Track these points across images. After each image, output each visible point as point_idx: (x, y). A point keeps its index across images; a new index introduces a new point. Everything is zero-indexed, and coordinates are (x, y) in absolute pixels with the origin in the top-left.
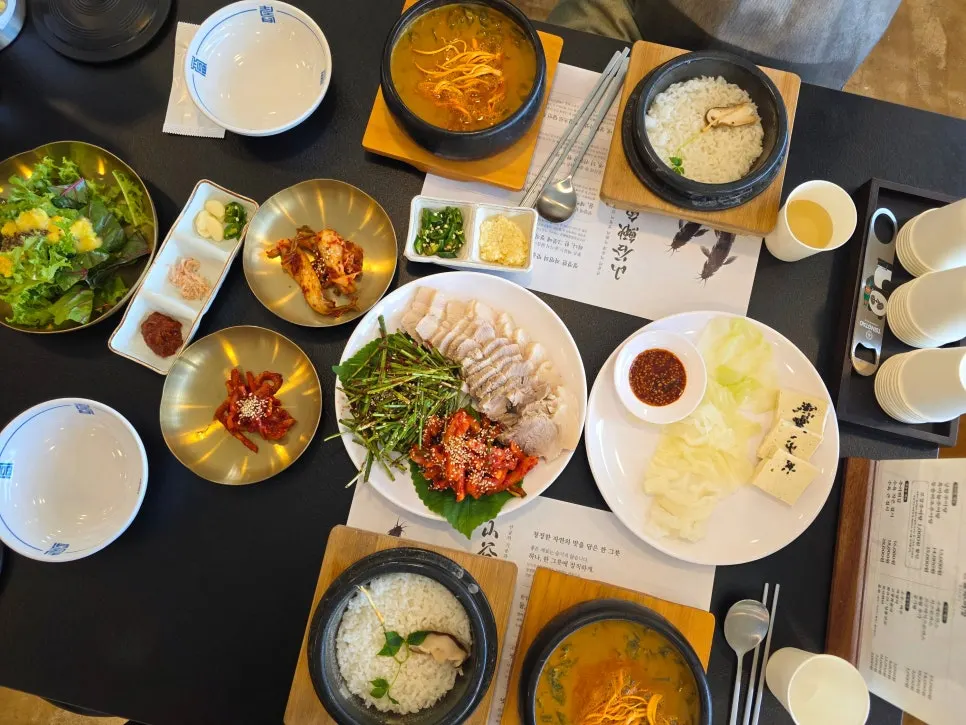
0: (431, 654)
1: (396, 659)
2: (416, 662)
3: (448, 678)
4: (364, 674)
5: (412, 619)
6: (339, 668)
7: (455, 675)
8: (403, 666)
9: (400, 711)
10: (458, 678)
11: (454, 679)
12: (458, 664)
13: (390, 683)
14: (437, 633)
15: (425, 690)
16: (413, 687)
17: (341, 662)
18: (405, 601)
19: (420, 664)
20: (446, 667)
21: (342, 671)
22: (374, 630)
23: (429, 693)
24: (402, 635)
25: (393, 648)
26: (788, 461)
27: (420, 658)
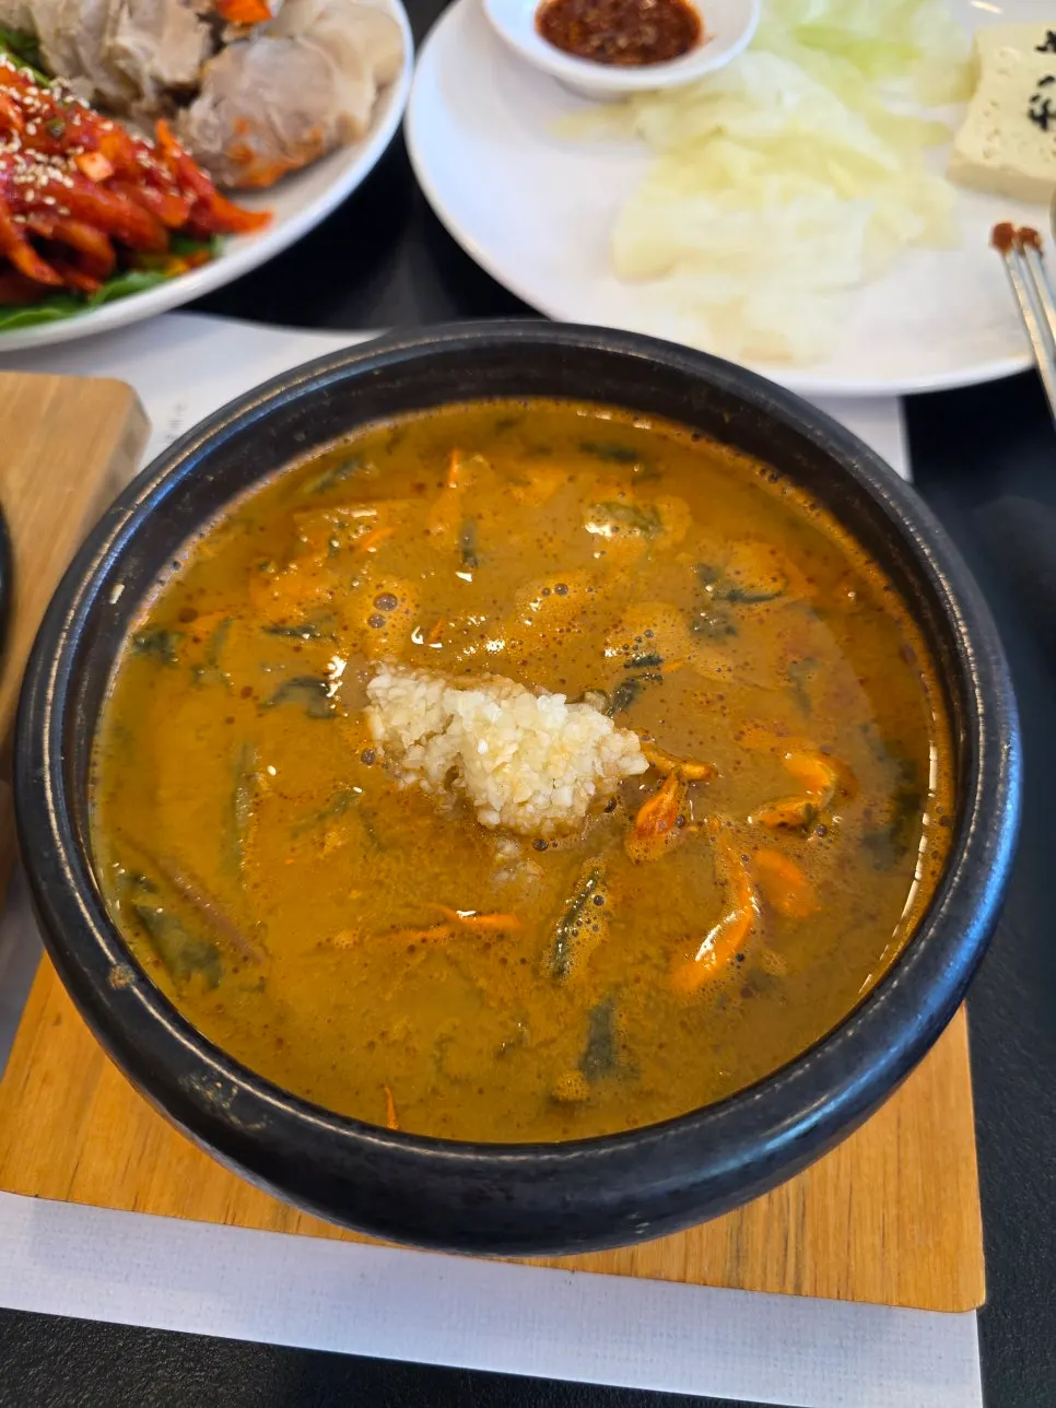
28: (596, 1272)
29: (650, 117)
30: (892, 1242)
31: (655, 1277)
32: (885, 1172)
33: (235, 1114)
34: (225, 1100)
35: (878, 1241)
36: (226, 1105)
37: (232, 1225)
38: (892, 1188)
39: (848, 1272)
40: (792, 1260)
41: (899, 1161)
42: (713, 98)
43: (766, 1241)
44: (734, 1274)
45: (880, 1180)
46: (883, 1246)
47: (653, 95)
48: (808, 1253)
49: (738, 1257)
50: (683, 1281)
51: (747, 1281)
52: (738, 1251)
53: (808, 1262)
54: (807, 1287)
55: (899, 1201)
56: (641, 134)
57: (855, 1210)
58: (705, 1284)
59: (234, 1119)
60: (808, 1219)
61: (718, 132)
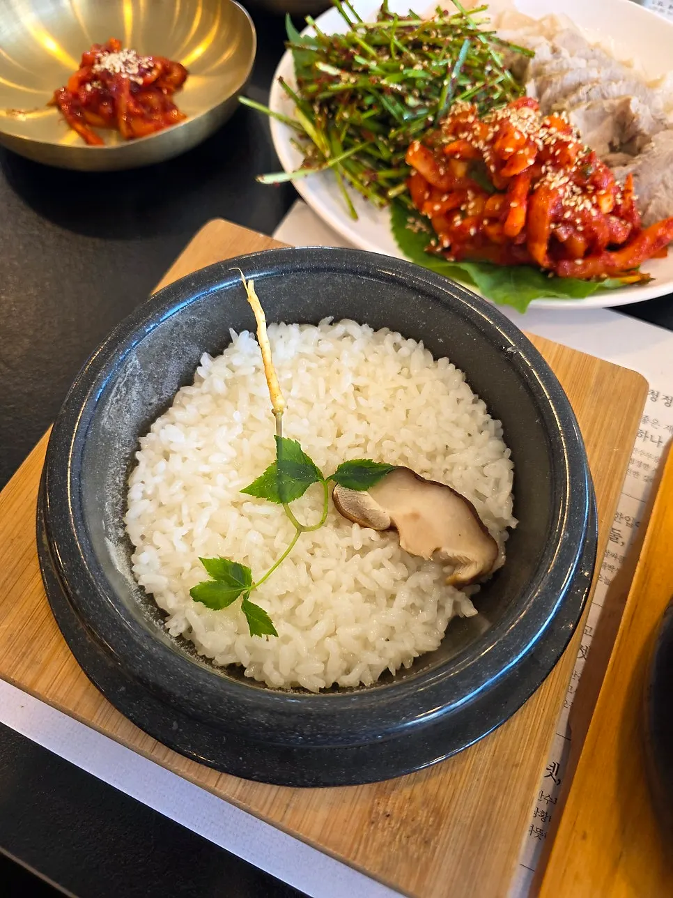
0: (393, 528)
1: (289, 514)
2: (345, 542)
3: (425, 616)
4: (188, 537)
5: (355, 428)
6: (125, 509)
7: (449, 612)
8: (303, 544)
9: (268, 669)
10: (457, 625)
11: (442, 626)
12: (466, 573)
13: (256, 577)
14: (418, 480)
15: (354, 630)
16: (318, 608)
17: (135, 494)
18: (348, 382)
19: (352, 551)
20: (426, 579)
21: (130, 515)
22: (247, 432)
23: (366, 644)
24: (319, 463)
25: (289, 482)
27: (358, 535)
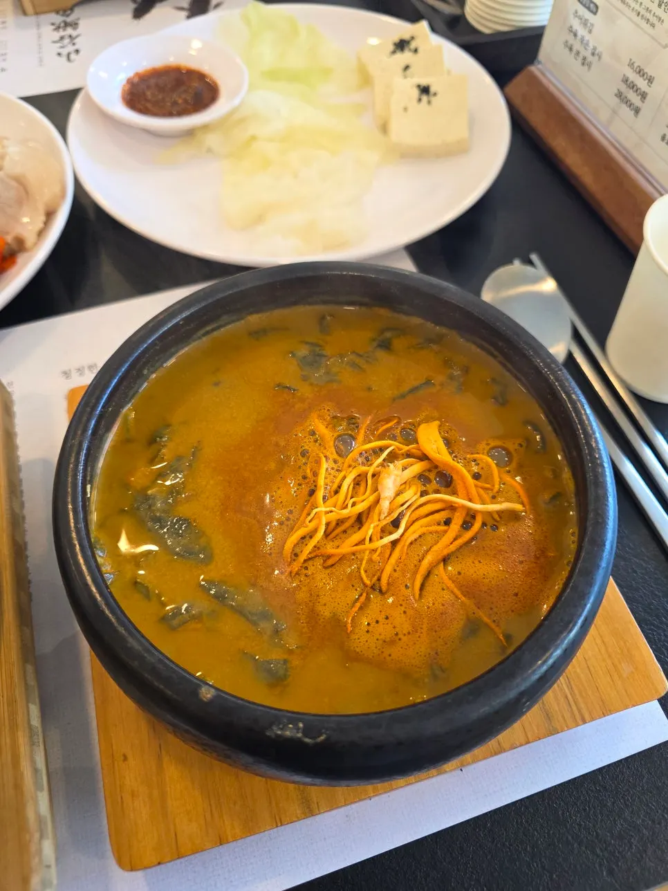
26: (419, 86)
28: (485, 758)
29: (212, 140)
30: (616, 677)
31: (513, 747)
32: (597, 644)
33: (307, 737)
34: (298, 732)
35: (609, 679)
36: (300, 735)
37: (282, 825)
38: (603, 650)
39: (602, 700)
40: (574, 708)
41: (601, 637)
42: (243, 120)
43: (558, 704)
44: (551, 728)
45: (597, 650)
46: (613, 681)
47: (205, 128)
48: (580, 700)
49: (549, 718)
50: (528, 742)
51: (559, 728)
52: (547, 715)
53: (582, 705)
54: (587, 716)
55: (610, 656)
56: (209, 150)
57: (592, 668)
58: (540, 739)
59: (307, 740)
60: (572, 683)
61: (253, 138)
